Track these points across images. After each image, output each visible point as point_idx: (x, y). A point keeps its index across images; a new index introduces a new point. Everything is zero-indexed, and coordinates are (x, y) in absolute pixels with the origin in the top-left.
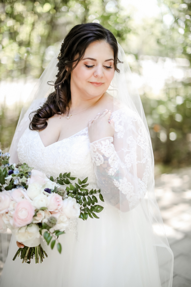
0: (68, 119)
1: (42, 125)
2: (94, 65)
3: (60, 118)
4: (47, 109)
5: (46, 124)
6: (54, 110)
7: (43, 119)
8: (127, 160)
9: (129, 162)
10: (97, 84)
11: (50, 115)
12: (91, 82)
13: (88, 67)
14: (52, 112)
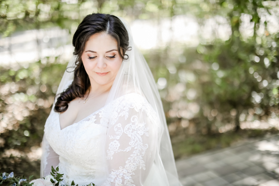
0: (84, 103)
1: (65, 107)
2: (96, 57)
3: (79, 102)
4: (69, 93)
5: (67, 107)
6: (74, 95)
7: (64, 102)
8: (111, 148)
9: (112, 150)
10: (101, 74)
11: (70, 99)
12: (97, 73)
13: (90, 58)
14: (73, 96)
